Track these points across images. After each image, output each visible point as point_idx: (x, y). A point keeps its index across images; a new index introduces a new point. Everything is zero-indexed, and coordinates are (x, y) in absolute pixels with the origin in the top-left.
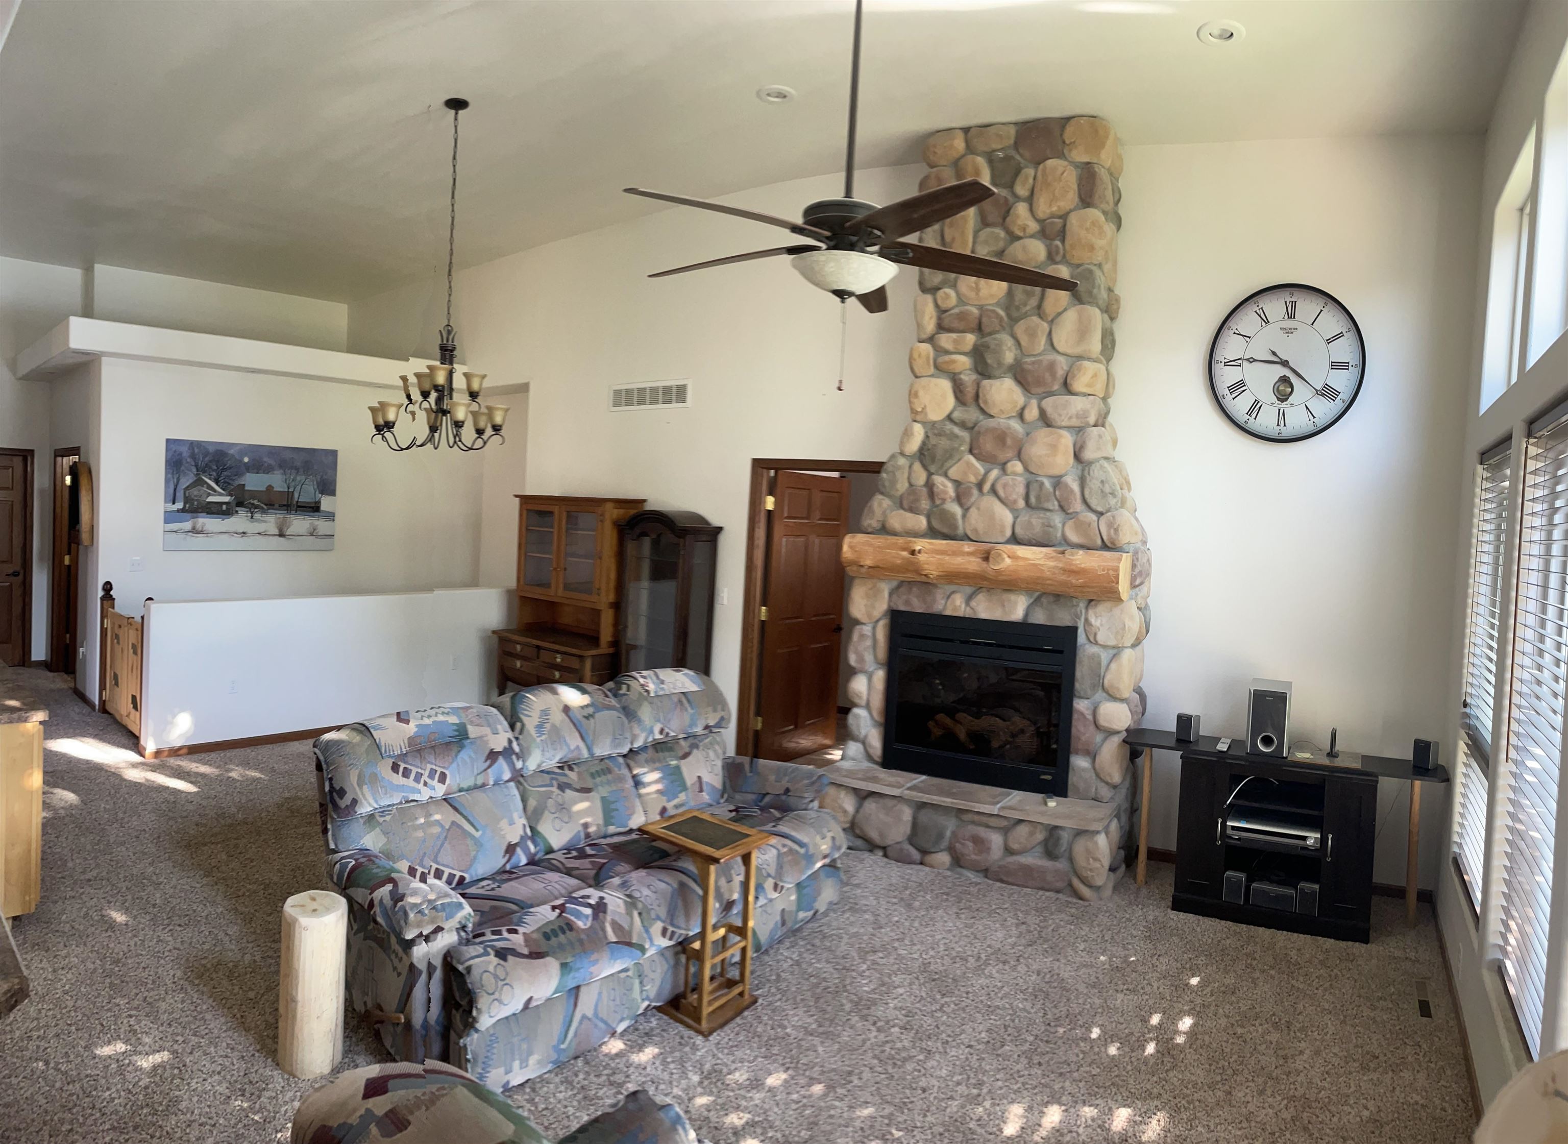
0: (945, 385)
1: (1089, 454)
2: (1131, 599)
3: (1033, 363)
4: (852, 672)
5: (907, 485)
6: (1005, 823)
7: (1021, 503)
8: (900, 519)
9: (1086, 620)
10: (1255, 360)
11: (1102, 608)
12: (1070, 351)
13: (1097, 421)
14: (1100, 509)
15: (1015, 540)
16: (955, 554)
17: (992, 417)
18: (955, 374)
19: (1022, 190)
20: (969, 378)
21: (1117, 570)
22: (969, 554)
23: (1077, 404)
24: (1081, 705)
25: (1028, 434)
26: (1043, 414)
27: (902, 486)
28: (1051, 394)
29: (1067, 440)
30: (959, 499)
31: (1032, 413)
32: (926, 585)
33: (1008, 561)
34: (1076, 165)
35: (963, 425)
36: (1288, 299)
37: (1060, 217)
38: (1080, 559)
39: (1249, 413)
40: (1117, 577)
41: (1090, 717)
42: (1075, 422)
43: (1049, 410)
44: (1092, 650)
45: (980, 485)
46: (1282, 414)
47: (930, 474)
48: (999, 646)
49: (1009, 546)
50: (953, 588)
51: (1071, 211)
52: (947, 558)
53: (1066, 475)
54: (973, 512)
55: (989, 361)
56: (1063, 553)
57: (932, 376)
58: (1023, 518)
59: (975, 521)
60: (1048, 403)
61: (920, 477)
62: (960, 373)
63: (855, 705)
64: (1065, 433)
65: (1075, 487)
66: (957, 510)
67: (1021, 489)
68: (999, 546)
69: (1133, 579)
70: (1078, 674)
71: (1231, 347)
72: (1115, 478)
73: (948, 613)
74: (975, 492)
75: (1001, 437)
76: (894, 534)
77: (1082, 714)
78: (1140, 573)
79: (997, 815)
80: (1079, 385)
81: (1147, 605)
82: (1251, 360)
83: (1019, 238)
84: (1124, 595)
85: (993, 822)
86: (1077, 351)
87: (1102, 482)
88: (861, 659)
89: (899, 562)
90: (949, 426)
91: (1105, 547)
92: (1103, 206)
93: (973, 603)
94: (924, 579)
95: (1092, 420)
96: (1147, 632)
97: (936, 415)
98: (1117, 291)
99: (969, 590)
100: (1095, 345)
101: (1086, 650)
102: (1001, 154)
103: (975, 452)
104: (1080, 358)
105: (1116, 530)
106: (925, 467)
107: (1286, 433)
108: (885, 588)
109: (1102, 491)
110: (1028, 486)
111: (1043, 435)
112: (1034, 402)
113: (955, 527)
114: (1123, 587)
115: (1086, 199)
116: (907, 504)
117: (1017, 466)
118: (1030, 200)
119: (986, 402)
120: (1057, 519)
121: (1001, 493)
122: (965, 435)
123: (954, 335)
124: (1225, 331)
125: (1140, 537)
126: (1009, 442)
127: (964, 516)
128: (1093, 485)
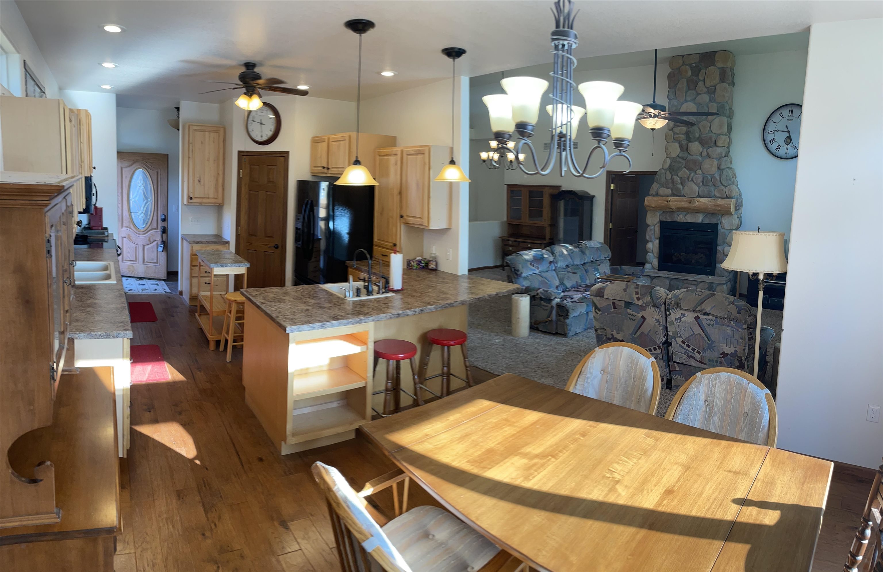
0: (677, 145)
1: (722, 167)
2: (735, 214)
3: (705, 137)
4: (647, 242)
5: (665, 179)
6: (696, 283)
7: (701, 184)
8: (663, 191)
9: (721, 221)
10: (779, 131)
11: (726, 217)
12: (716, 132)
13: (725, 155)
14: (726, 185)
15: (699, 196)
16: (681, 202)
17: (692, 155)
18: (680, 141)
19: (701, 78)
20: (684, 142)
21: (730, 204)
22: (685, 201)
23: (719, 150)
24: (719, 248)
25: (703, 161)
26: (708, 154)
27: (663, 180)
28: (711, 147)
29: (716, 162)
30: (681, 183)
31: (704, 154)
32: (671, 212)
33: (697, 203)
34: (719, 68)
35: (682, 158)
36: (790, 109)
37: (714, 86)
38: (720, 202)
39: (776, 150)
40: (731, 207)
41: (722, 252)
42: (718, 156)
43: (710, 153)
44: (723, 230)
45: (688, 178)
46: (787, 150)
47: (672, 175)
48: (694, 231)
49: (697, 198)
50: (680, 213)
51: (717, 84)
52: (678, 203)
53: (715, 174)
54: (686, 187)
55: (691, 137)
56: (714, 200)
57: (673, 142)
58: (702, 189)
59: (686, 191)
60: (710, 150)
61: (669, 176)
62: (682, 141)
63: (648, 252)
64: (715, 160)
65: (718, 178)
66: (680, 186)
67: (701, 179)
68: (694, 198)
69: (736, 207)
70: (718, 238)
71: (771, 127)
72: (731, 174)
73: (678, 221)
74: (687, 180)
75: (695, 162)
76: (661, 196)
77: (719, 250)
78: (738, 205)
79: (695, 281)
80: (720, 143)
81: (741, 216)
82: (777, 131)
83: (700, 94)
84: (733, 213)
85: (693, 283)
86: (719, 132)
87: (727, 176)
88: (651, 238)
89: (663, 205)
90: (678, 159)
91: (727, 197)
92: (728, 81)
93: (686, 217)
94: (671, 210)
95: (724, 155)
96: (741, 225)
97: (674, 155)
98: (733, 109)
99: (685, 213)
100: (725, 130)
101: (721, 231)
102: (694, 65)
103: (687, 167)
104: (720, 134)
105: (731, 192)
106: (671, 173)
107: (788, 156)
108: (658, 214)
109: (727, 179)
110: (703, 178)
111: (708, 161)
112: (705, 150)
113: (680, 193)
114: (733, 210)
115: (723, 79)
116: (665, 185)
117: (700, 172)
118: (704, 80)
119: (690, 150)
120: (712, 189)
121: (695, 181)
122: (683, 162)
123: (679, 128)
124: (769, 121)
125: (739, 194)
126: (697, 164)
127: (683, 189)
128: (724, 177)
